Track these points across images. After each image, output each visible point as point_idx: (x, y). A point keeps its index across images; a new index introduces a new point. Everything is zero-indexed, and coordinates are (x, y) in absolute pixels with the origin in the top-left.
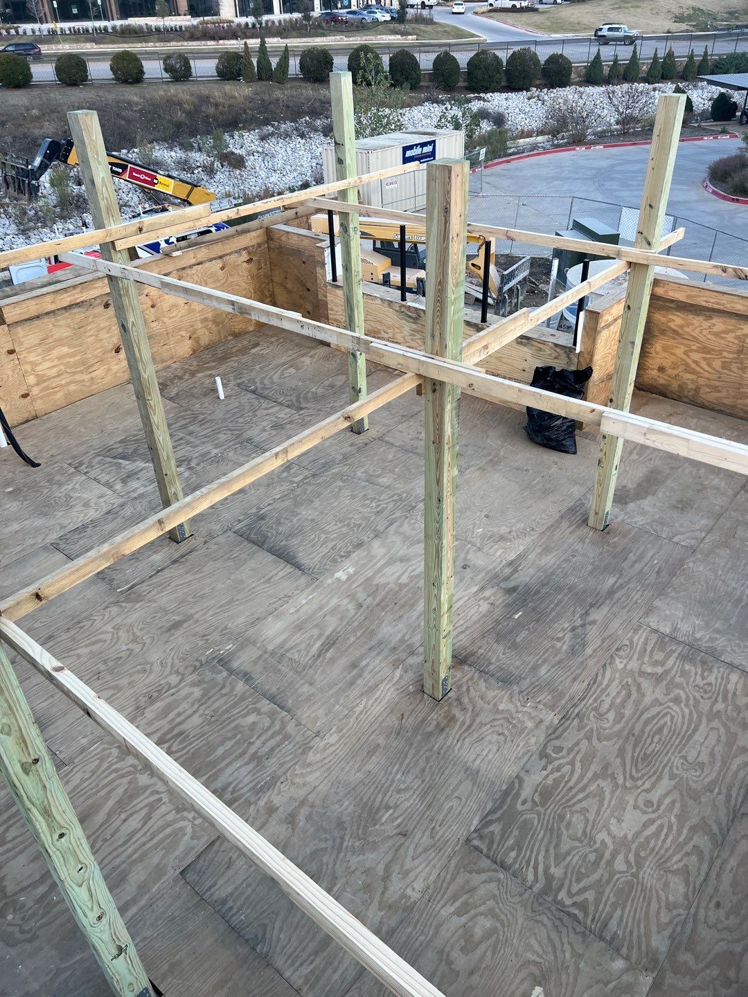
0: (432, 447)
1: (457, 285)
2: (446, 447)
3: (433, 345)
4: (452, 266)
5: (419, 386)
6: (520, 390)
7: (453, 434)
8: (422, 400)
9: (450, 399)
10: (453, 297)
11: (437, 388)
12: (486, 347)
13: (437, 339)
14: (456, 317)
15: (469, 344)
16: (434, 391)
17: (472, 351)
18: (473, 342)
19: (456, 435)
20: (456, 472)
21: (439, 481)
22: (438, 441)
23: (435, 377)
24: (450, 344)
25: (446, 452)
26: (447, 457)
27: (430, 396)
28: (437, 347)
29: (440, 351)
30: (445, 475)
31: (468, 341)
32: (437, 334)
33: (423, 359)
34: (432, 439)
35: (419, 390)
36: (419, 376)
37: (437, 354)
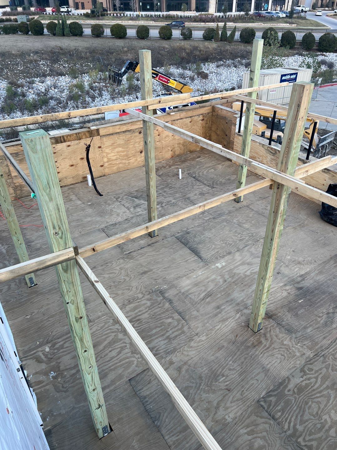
0: (273, 214)
1: (298, 141)
2: (279, 215)
3: (281, 167)
4: (297, 132)
5: (271, 185)
6: (321, 194)
7: (284, 210)
8: (271, 192)
9: (285, 193)
10: (295, 146)
11: (280, 187)
12: (307, 171)
13: (284, 164)
14: (295, 155)
15: (299, 169)
16: (278, 188)
17: (300, 172)
18: (301, 168)
19: (285, 210)
20: (282, 228)
21: (273, 231)
22: (276, 212)
23: (280, 181)
24: (290, 167)
25: (279, 217)
26: (279, 220)
27: (276, 190)
28: (283, 168)
29: (284, 170)
30: (277, 228)
31: (298, 167)
32: (284, 162)
33: (275, 173)
34: (273, 210)
35: (271, 187)
36: (272, 180)
37: (282, 172)
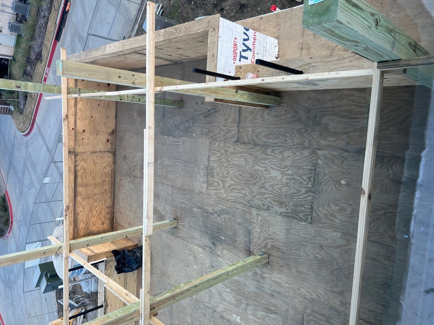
1: (109, 317)
4: (102, 322)
6: (145, 271)
7: (168, 292)
9: (155, 300)
10: (114, 317)
11: (152, 307)
12: (127, 295)
13: (132, 316)
14: (122, 312)
15: (128, 302)
17: (131, 300)
20: (182, 285)
21: (189, 290)
22: (173, 297)
24: (133, 310)
25: (176, 292)
27: (156, 309)
28: (136, 315)
30: (185, 288)
32: (131, 317)
34: (173, 300)
35: (155, 315)
37: (139, 313)
